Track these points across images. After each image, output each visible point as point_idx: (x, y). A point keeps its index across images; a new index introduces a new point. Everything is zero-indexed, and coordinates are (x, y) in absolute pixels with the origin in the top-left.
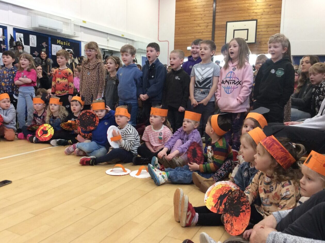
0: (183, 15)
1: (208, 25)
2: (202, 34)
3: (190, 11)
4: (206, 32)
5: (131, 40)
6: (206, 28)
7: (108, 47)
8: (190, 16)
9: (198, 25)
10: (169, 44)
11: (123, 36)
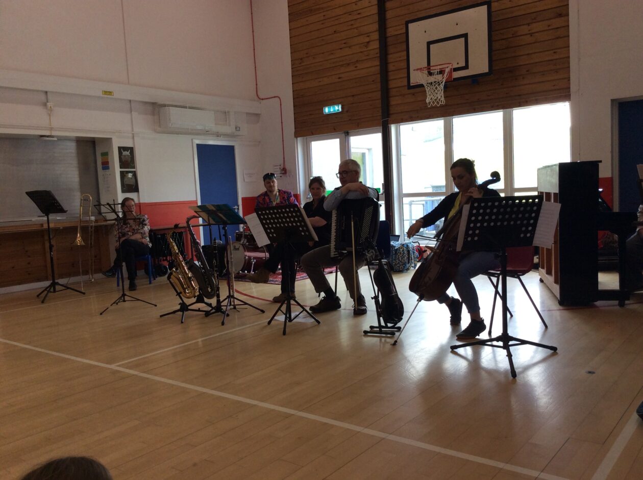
0: (307, 21)
1: (367, 40)
2: (356, 67)
3: (322, 8)
4: (367, 59)
5: (146, 103)
6: (365, 49)
7: (51, 129)
8: (322, 24)
9: (345, 43)
10: (281, 105)
11: (110, 93)
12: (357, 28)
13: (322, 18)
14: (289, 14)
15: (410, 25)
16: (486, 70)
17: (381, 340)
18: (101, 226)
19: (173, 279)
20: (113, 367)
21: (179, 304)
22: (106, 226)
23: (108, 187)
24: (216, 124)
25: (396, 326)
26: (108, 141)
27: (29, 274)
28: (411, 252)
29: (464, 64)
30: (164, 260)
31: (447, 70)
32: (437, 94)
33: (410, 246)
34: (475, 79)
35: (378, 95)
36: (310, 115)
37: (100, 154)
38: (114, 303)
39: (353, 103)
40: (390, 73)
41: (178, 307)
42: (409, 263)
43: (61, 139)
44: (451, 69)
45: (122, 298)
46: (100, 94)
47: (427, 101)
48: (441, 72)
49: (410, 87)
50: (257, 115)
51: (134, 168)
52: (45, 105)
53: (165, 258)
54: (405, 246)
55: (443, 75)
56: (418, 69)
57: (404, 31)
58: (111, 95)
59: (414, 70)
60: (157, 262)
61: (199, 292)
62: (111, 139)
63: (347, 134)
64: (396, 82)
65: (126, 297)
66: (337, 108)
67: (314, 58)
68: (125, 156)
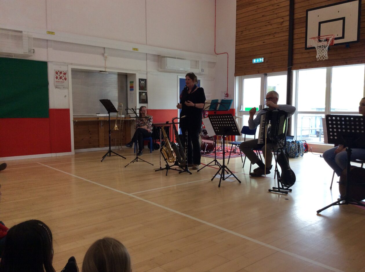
0: (247, 10)
1: (282, 20)
2: (274, 36)
3: (256, 2)
4: (281, 32)
5: (154, 55)
6: (281, 26)
7: (106, 68)
8: (256, 11)
9: (268, 22)
10: (228, 57)
11: (136, 49)
12: (276, 14)
13: (256, 8)
14: (237, 6)
15: (309, 12)
16: (356, 39)
17: (279, 196)
18: (127, 121)
19: (163, 151)
20: (131, 195)
21: (166, 165)
22: (130, 121)
23: (132, 100)
24: (191, 68)
25: (289, 189)
26: (134, 75)
27: (90, 143)
28: (300, 146)
29: (341, 36)
30: (158, 141)
31: (331, 39)
32: (323, 53)
33: (300, 143)
34: (348, 45)
35: (286, 53)
36: (245, 63)
37: (129, 82)
38: (132, 162)
39: (271, 57)
40: (294, 40)
41: (165, 167)
42: (298, 153)
43: (110, 73)
44: (333, 38)
45: (136, 160)
46: (131, 50)
47: (317, 57)
48: (327, 40)
49: (306, 48)
50: (214, 63)
51: (146, 90)
52: (103, 55)
53: (159, 140)
54: (297, 142)
55: (328, 42)
56: (312, 38)
57: (305, 15)
58: (137, 50)
59: (310, 38)
60: (154, 142)
61: (176, 160)
62: (135, 74)
63: (266, 75)
64: (298, 45)
65: (138, 159)
66: (261, 60)
67: (249, 31)
68: (142, 83)
